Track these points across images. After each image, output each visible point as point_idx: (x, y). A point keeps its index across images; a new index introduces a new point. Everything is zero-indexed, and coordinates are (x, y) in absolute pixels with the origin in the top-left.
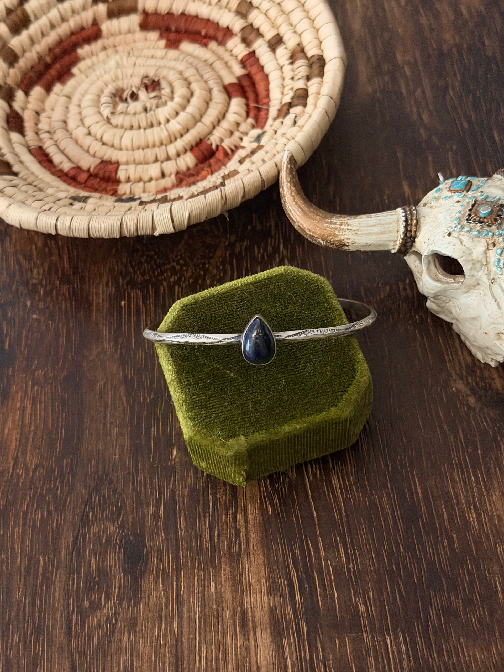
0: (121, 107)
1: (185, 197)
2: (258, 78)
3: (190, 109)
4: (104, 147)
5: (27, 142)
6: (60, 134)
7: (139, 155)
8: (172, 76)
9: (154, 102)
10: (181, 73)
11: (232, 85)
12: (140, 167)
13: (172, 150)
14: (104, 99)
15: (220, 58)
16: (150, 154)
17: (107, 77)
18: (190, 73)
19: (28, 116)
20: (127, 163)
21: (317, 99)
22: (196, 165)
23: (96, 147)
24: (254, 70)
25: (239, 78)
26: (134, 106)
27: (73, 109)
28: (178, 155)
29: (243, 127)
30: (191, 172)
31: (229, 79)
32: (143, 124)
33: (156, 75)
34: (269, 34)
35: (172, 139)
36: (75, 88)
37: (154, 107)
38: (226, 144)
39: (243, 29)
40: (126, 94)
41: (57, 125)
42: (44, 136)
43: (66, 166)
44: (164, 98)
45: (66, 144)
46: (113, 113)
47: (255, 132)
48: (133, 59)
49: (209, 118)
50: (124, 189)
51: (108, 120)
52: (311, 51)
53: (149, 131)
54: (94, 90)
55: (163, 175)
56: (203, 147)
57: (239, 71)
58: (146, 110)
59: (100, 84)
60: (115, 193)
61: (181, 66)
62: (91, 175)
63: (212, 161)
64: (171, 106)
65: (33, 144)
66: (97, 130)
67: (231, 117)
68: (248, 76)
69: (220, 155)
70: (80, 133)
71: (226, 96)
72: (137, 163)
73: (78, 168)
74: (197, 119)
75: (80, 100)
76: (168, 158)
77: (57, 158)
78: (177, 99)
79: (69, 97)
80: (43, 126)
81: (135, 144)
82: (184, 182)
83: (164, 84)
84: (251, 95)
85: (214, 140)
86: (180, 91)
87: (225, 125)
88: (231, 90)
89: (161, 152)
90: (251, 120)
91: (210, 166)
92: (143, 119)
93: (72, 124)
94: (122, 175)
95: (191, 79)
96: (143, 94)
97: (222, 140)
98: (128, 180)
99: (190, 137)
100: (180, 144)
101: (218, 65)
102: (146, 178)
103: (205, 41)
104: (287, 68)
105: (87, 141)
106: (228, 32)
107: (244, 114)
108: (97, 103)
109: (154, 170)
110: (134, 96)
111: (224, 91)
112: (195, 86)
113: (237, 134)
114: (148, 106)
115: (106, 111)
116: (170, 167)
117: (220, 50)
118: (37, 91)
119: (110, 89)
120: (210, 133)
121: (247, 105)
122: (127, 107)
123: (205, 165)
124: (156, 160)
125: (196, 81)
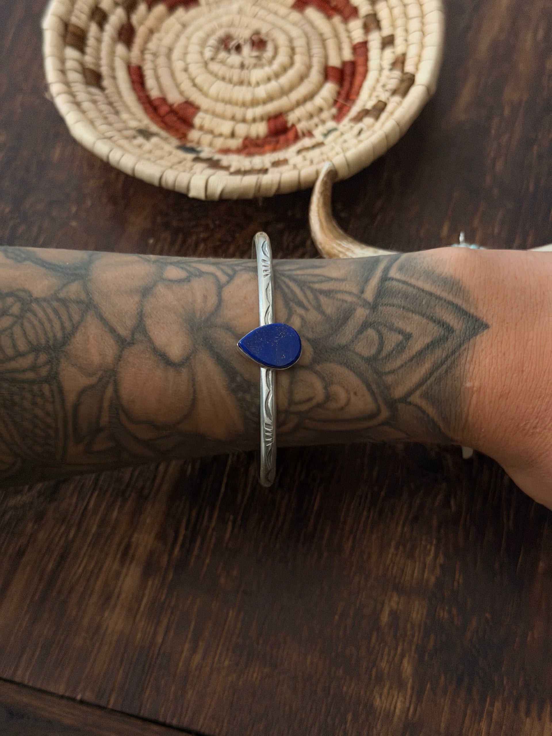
0: (222, 55)
1: (232, 170)
2: (360, 69)
3: (284, 80)
4: (194, 89)
5: (130, 57)
6: (162, 61)
7: (220, 107)
8: (282, 40)
9: (253, 61)
10: (291, 40)
11: (334, 68)
12: (216, 120)
13: (250, 113)
14: (212, 41)
15: (337, 36)
16: (230, 110)
17: (225, 20)
18: (300, 43)
19: (141, 32)
20: (207, 111)
21: (387, 119)
22: (266, 137)
23: (186, 86)
24: (360, 60)
25: (344, 63)
26: (234, 59)
27: (183, 40)
28: (254, 120)
29: (325, 115)
30: (259, 142)
31: (334, 61)
32: (235, 79)
33: (267, 34)
34: (386, 31)
35: (255, 103)
36: (194, 19)
37: (251, 67)
38: (301, 127)
39: (367, 16)
40: (233, 44)
41: (163, 50)
42: (148, 57)
43: (154, 93)
44: (264, 61)
45: (163, 72)
46: (212, 59)
47: (331, 124)
48: (256, 9)
49: (296, 95)
50: (194, 135)
51: (206, 64)
52: (409, 68)
53: (237, 88)
54: (208, 28)
55: (233, 135)
56: (279, 122)
57: (348, 55)
58: (242, 66)
59: (215, 24)
60: (183, 137)
61: (295, 32)
62: (173, 111)
63: (282, 138)
64: (267, 70)
65: (135, 61)
66: (195, 69)
67: (318, 101)
68: (353, 64)
69: (291, 135)
70: (178, 65)
71: (322, 78)
72: (214, 114)
73: (164, 100)
74: (284, 92)
75: (192, 34)
76: (244, 120)
77: (150, 82)
78: (276, 66)
79: (184, 26)
80: (152, 46)
81: (220, 96)
82: (246, 151)
83: (270, 47)
84: (347, 84)
85: (292, 118)
86: (282, 58)
87: (309, 107)
88: (331, 73)
89: (239, 112)
90: (334, 111)
91: (277, 142)
92: (236, 74)
93: (176, 54)
94: (197, 121)
95: (298, 50)
96: (246, 50)
97: (299, 120)
98: (201, 128)
99: (271, 108)
100: (259, 111)
101: (331, 43)
102: (217, 131)
103: (331, 12)
104: (386, 72)
105: (181, 77)
106: (354, 11)
107: (331, 101)
108: (203, 43)
109: (226, 127)
110: (238, 48)
111: (323, 72)
112: (298, 58)
113: (316, 120)
114: (247, 62)
115: (208, 53)
116: (242, 130)
117: (341, 27)
118: (160, 9)
119: (221, 33)
120: (292, 109)
121: (339, 93)
122: (228, 58)
123: (273, 139)
124: (233, 118)
125: (302, 54)
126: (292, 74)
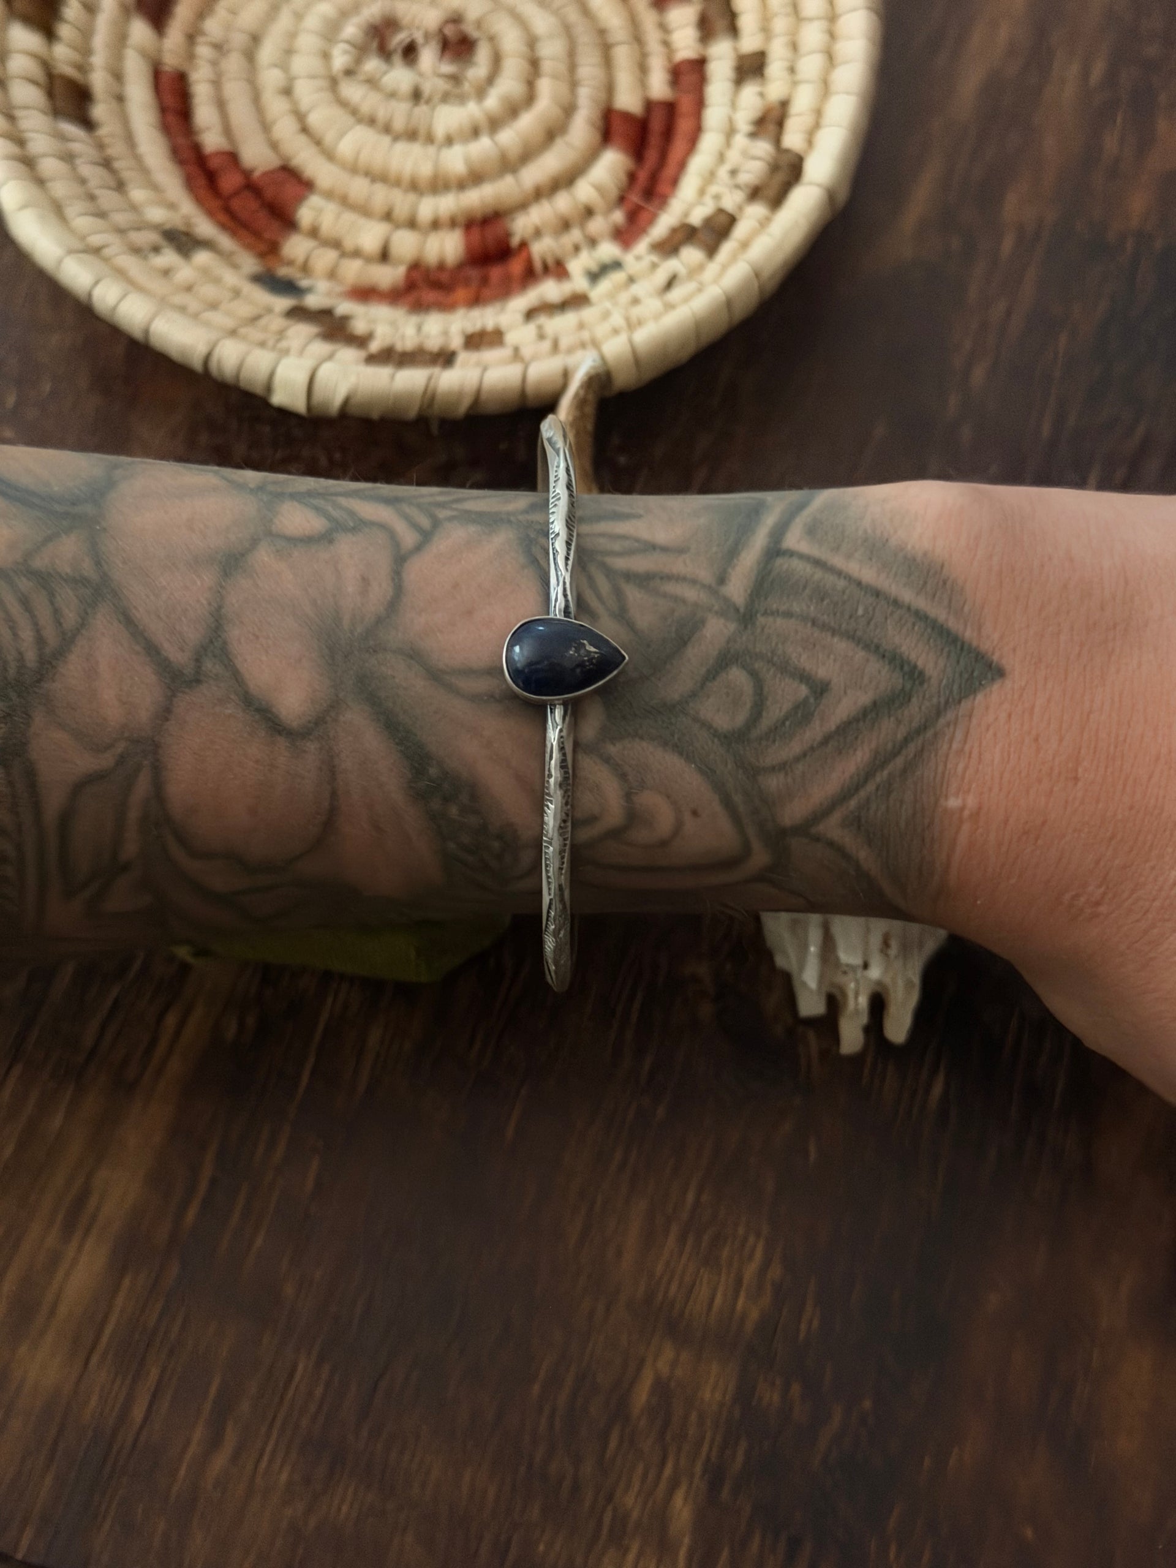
0: (372, 65)
2: (683, 125)
3: (509, 137)
4: (303, 139)
5: (160, 51)
6: (233, 64)
7: (358, 187)
8: (511, 40)
9: (442, 85)
10: (532, 42)
11: (627, 116)
12: (349, 217)
13: (428, 207)
14: (351, 30)
15: (637, 38)
16: (381, 195)
18: (551, 50)
20: (329, 195)
21: (733, 257)
22: (461, 266)
23: (285, 129)
24: (686, 104)
25: (650, 105)
26: (399, 77)
27: (285, 20)
28: (435, 225)
29: (598, 225)
30: (444, 277)
31: (628, 100)
32: (399, 124)
33: (479, 24)
34: (749, 42)
35: (439, 185)
37: (436, 99)
38: (540, 249)
40: (398, 39)
41: (239, 40)
42: (203, 51)
43: (212, 140)
44: (466, 87)
45: (235, 92)
46: (349, 73)
47: (608, 250)
49: (535, 173)
50: (296, 247)
51: (333, 83)
52: (793, 137)
53: (401, 147)
55: (384, 256)
56: (491, 234)
57: (659, 86)
58: (416, 95)
60: (270, 250)
61: (543, 23)
62: (251, 186)
63: (496, 273)
64: (472, 111)
65: (171, 60)
66: (307, 92)
67: (585, 190)
68: (670, 108)
69: (516, 266)
70: (271, 78)
71: (597, 137)
72: (344, 202)
73: (233, 157)
74: (508, 165)
76: (412, 224)
77: (204, 114)
78: (492, 101)
80: (214, 26)
81: (363, 161)
82: (412, 297)
83: (483, 55)
84: (651, 157)
85: (521, 225)
86: (509, 84)
87: (563, 203)
88: (617, 126)
89: (402, 202)
90: (618, 216)
91: (485, 282)
92: (400, 113)
93: (268, 52)
94: (305, 214)
95: (547, 66)
96: (428, 57)
97: (538, 233)
98: (314, 232)
99: (476, 198)
100: (447, 204)
101: (623, 55)
102: (349, 243)
104: (740, 141)
105: (276, 106)
107: (613, 193)
108: (330, 33)
109: (370, 236)
110: (410, 52)
111: (599, 123)
112: (545, 86)
113: (575, 235)
114: (427, 88)
115: (340, 59)
116: (405, 244)
117: (649, 17)
119: (373, 11)
120: (523, 206)
121: (631, 179)
122: (385, 73)
123: (474, 273)
124: (388, 216)
125: (555, 77)
126: (527, 122)
